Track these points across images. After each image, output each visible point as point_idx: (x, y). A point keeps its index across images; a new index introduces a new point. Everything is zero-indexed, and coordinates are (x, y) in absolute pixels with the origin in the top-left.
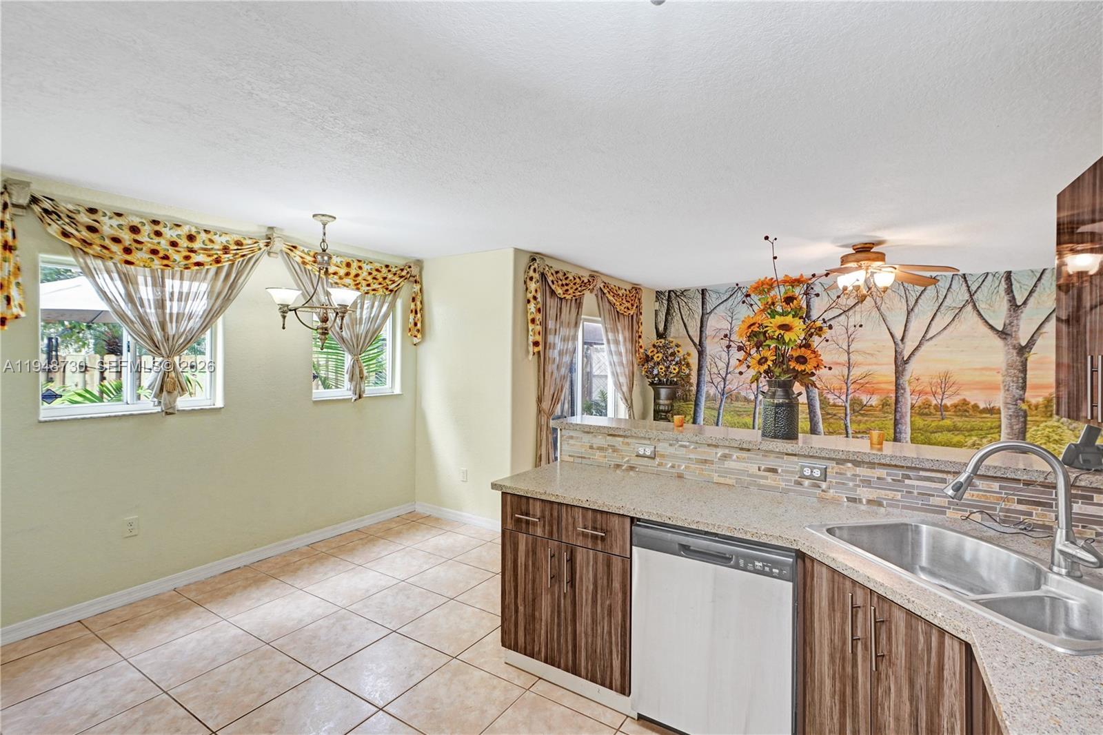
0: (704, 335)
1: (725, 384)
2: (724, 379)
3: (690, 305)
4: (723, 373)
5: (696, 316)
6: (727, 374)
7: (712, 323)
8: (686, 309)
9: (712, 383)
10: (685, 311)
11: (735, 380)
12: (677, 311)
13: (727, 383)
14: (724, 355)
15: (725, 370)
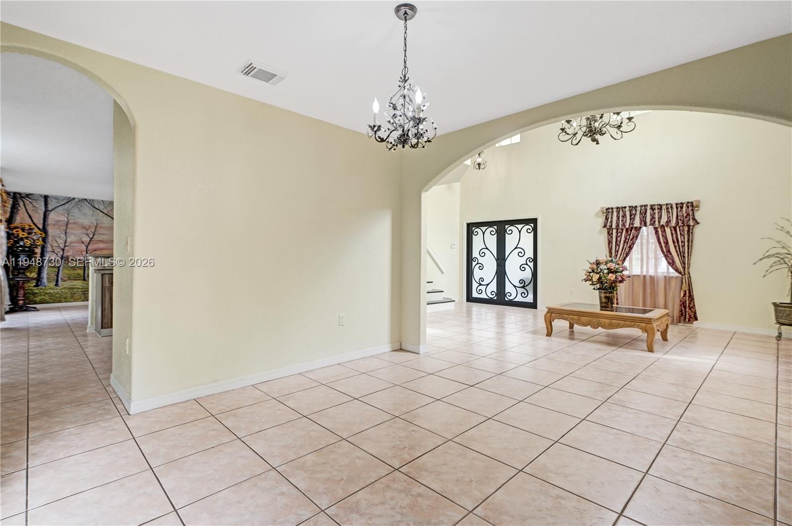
0: (46, 223)
1: (63, 252)
2: (63, 250)
3: (34, 204)
4: (62, 246)
5: (40, 211)
6: (65, 246)
7: (52, 216)
8: (31, 206)
9: (53, 252)
10: (29, 207)
11: (70, 250)
12: (23, 207)
13: (65, 252)
14: (63, 236)
15: (63, 244)
